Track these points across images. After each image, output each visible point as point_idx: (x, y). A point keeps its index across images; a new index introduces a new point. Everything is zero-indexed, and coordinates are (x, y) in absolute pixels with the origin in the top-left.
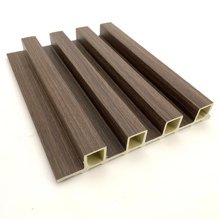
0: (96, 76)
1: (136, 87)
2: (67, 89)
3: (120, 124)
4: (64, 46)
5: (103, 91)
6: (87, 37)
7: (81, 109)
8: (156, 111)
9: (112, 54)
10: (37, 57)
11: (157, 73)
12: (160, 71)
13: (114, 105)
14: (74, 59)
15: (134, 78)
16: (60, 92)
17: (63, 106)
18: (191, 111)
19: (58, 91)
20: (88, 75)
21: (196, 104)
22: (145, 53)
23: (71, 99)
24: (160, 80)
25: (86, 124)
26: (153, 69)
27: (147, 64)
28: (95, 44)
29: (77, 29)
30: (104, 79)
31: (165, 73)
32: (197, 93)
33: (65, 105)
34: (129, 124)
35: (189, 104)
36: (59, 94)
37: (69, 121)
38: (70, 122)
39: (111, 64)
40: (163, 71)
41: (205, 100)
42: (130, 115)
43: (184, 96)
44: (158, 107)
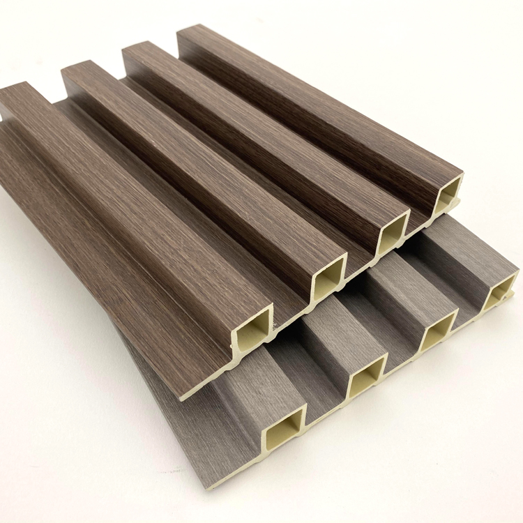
0: (203, 154)
1: (300, 164)
2: (145, 195)
3: (288, 250)
4: (105, 95)
5: (229, 186)
6: (155, 68)
7: (194, 234)
8: (354, 209)
9: (226, 99)
10: (49, 131)
11: (335, 128)
12: (340, 121)
13: (264, 213)
14: (140, 123)
15: (289, 145)
16: (132, 204)
17: (149, 234)
18: (421, 196)
19: (127, 204)
20: (185, 156)
21: (431, 180)
22: (298, 87)
23: (162, 216)
24: (345, 141)
25: (214, 265)
26: (324, 120)
27: (309, 110)
28: (179, 79)
29: (123, 51)
30: (224, 160)
31: (352, 125)
32: (427, 157)
33: (155, 232)
34: (306, 247)
35: (416, 181)
36: (132, 210)
37: (176, 266)
38: (177, 268)
39: (229, 122)
40: (346, 120)
41: (446, 168)
42: (304, 229)
43: (402, 168)
44: (356, 201)
